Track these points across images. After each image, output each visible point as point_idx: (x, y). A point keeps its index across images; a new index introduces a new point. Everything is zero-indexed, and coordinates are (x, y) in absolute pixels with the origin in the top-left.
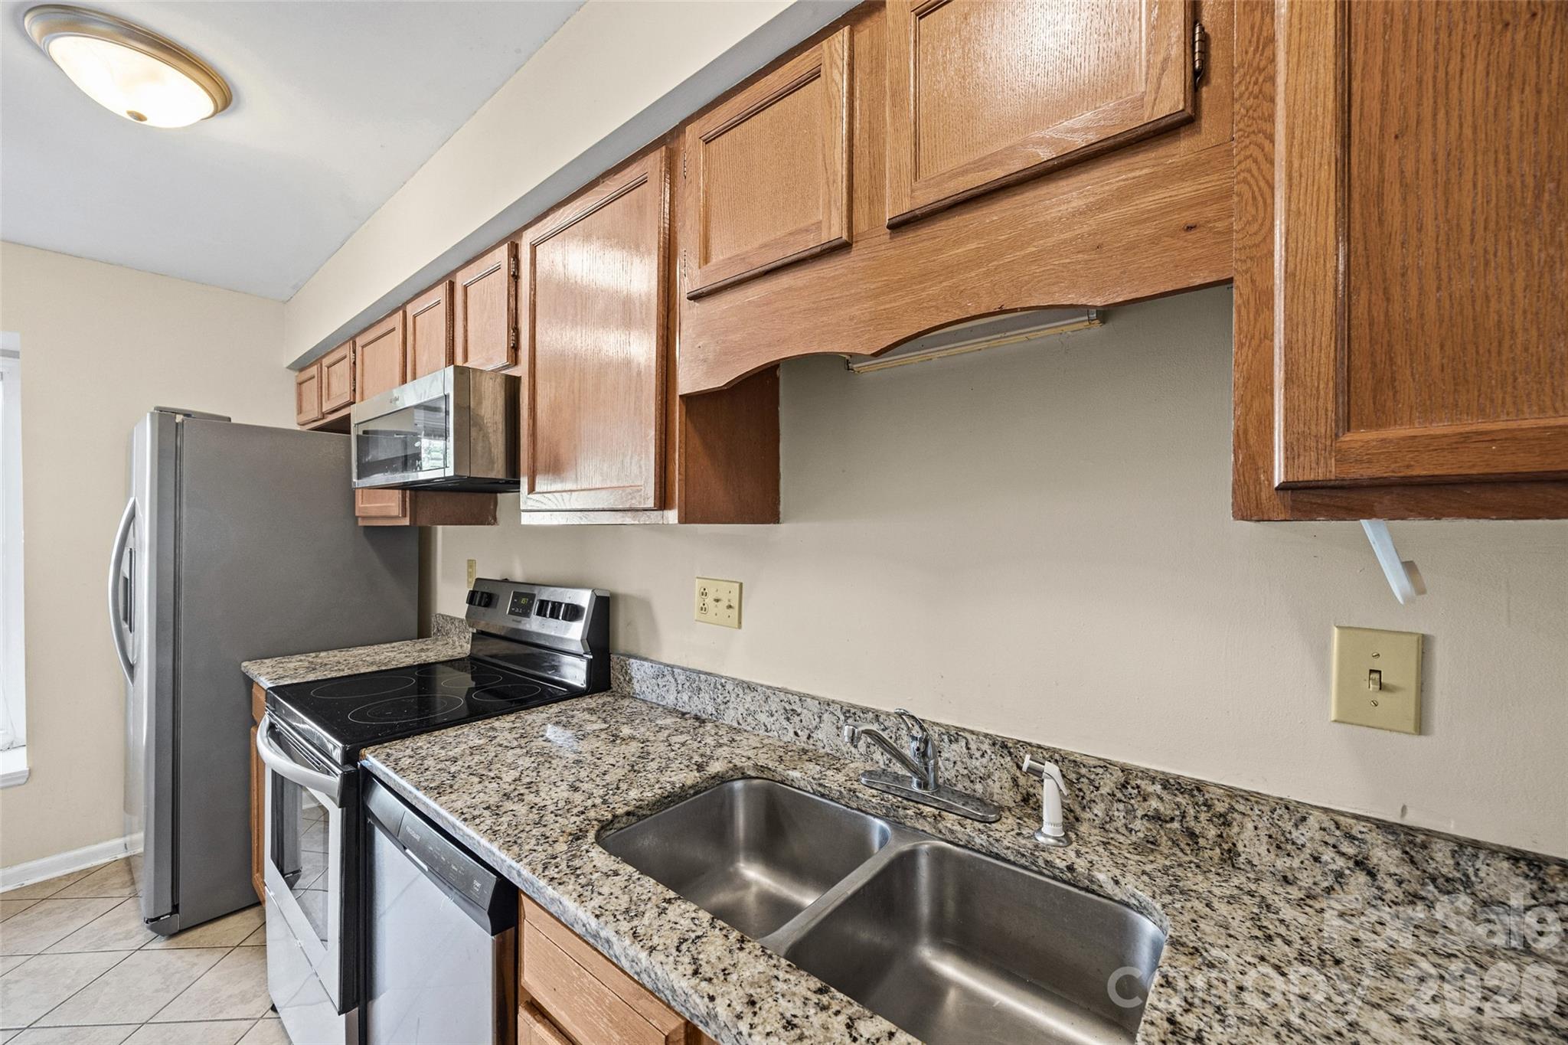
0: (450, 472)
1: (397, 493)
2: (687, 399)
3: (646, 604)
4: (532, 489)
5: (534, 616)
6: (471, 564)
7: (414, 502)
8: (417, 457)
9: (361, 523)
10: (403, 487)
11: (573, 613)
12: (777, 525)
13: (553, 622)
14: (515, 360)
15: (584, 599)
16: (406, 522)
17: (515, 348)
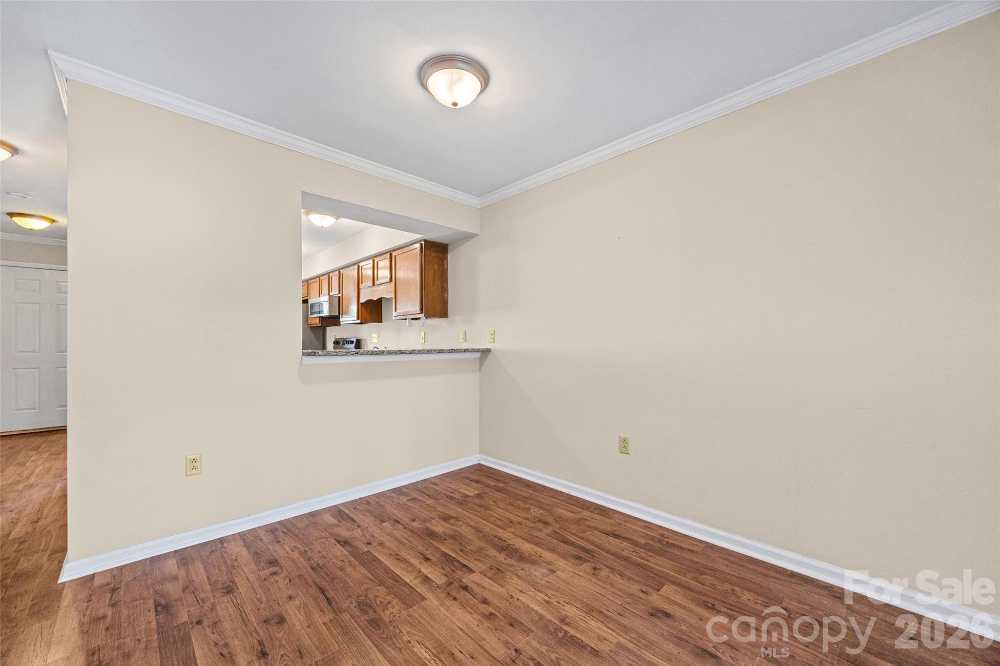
0: (328, 314)
1: (318, 318)
2: (361, 303)
3: (366, 340)
4: (342, 317)
5: (346, 344)
6: (335, 336)
7: (322, 321)
8: (323, 311)
9: (309, 326)
10: (320, 317)
11: (352, 342)
12: (380, 324)
13: (349, 345)
14: (340, 293)
15: (355, 340)
16: (320, 325)
17: (340, 291)
